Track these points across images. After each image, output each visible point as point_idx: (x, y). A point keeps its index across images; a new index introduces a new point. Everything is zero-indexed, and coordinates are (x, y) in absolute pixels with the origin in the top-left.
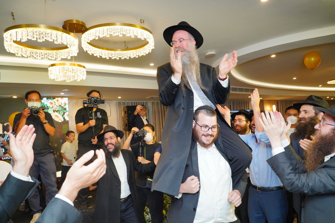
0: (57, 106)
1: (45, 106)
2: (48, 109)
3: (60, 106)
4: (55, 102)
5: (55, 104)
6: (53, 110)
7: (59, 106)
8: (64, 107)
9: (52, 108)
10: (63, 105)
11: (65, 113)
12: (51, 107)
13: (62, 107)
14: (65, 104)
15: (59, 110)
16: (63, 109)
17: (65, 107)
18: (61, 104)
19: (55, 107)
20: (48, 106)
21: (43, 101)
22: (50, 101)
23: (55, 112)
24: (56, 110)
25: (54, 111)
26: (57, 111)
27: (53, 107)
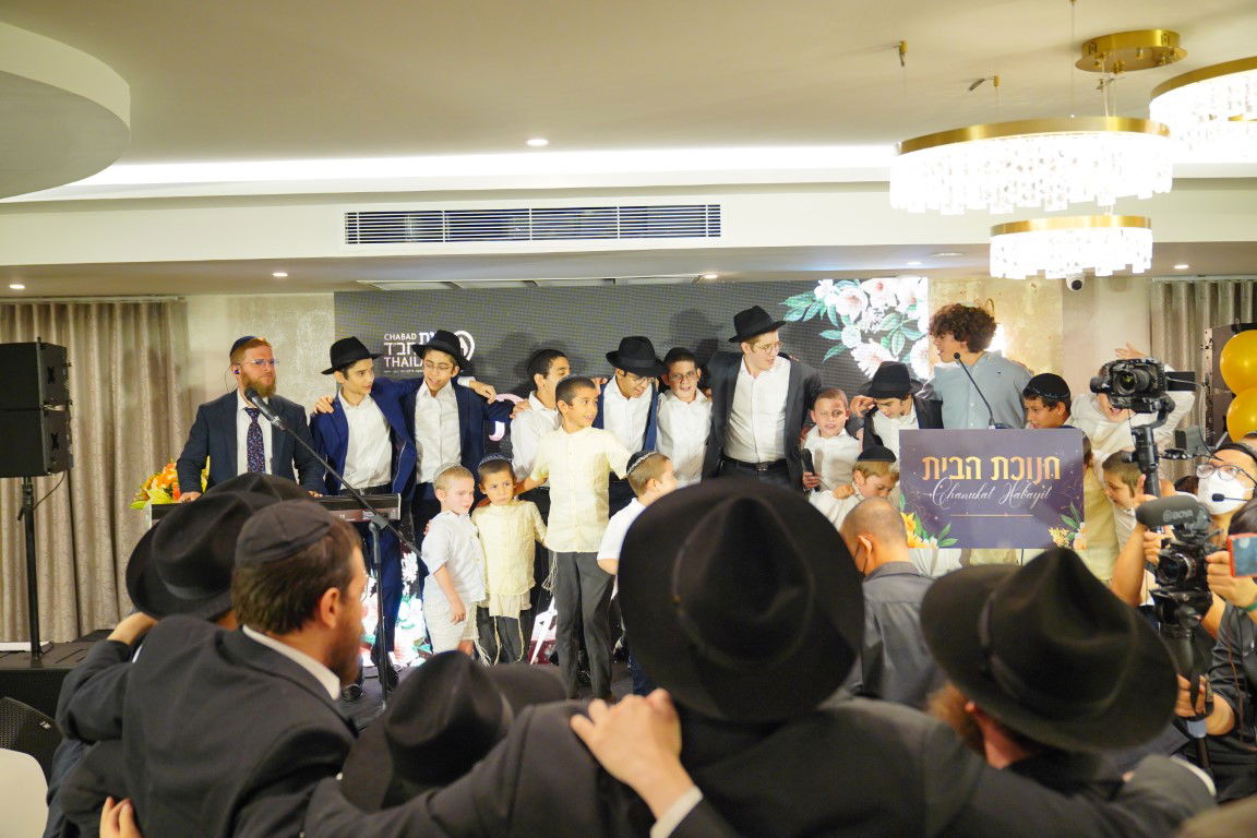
0: (877, 312)
1: (826, 314)
2: (841, 327)
3: (892, 310)
4: (868, 296)
5: (869, 305)
6: (862, 332)
7: (887, 313)
8: (906, 315)
9: (856, 322)
10: (901, 309)
11: (914, 342)
12: (853, 318)
13: (901, 317)
14: (914, 303)
15: (886, 329)
16: (905, 325)
17: (912, 316)
18: (893, 304)
19: (869, 317)
20: (838, 316)
21: (818, 292)
22: (849, 289)
23: (870, 340)
24: (876, 329)
25: (865, 337)
26: (877, 337)
27: (859, 318)
